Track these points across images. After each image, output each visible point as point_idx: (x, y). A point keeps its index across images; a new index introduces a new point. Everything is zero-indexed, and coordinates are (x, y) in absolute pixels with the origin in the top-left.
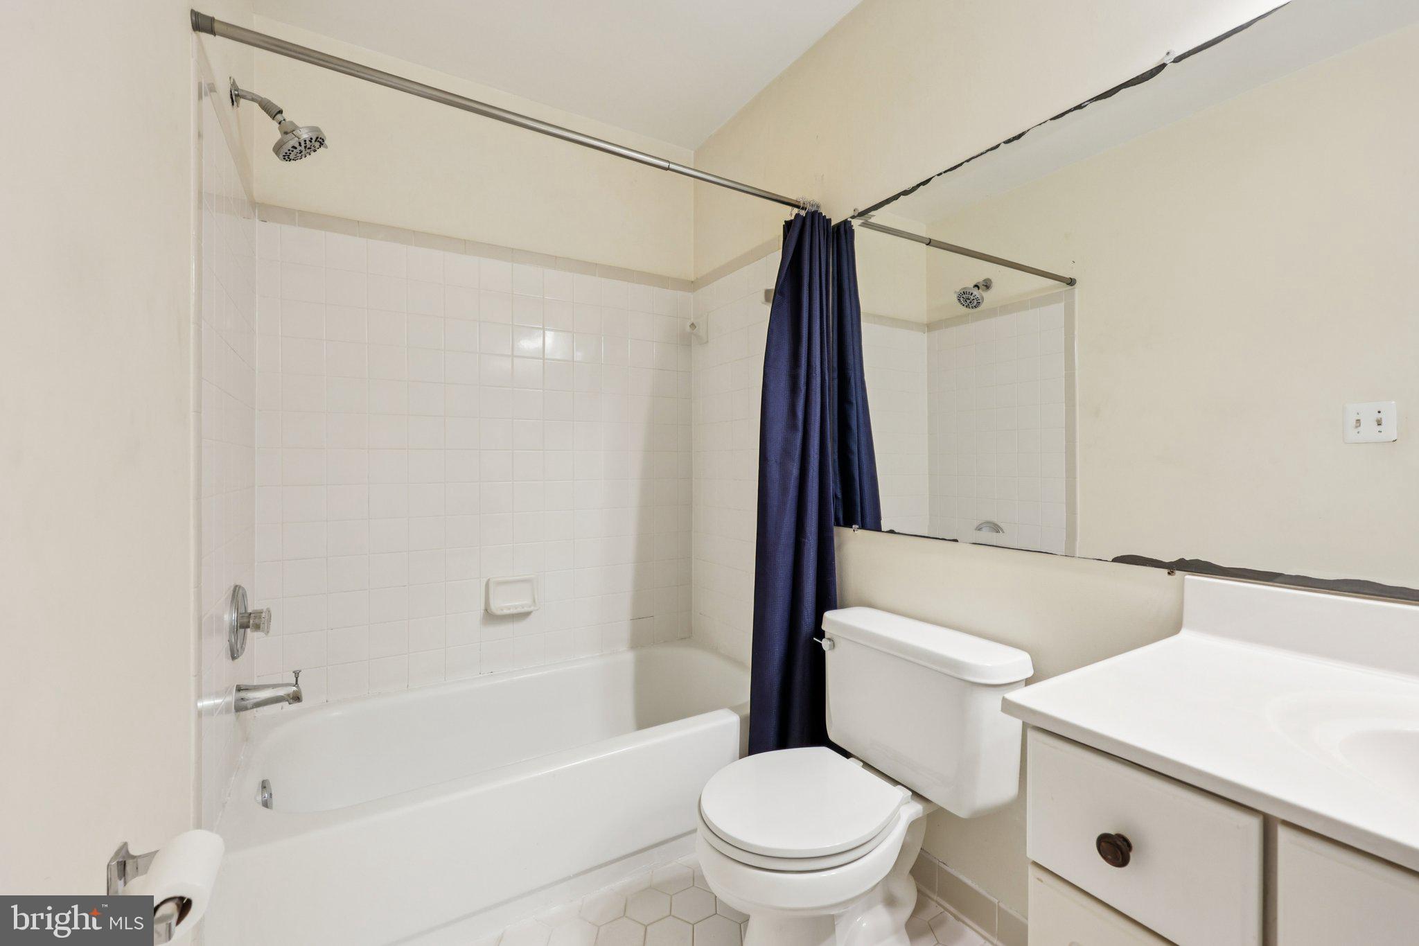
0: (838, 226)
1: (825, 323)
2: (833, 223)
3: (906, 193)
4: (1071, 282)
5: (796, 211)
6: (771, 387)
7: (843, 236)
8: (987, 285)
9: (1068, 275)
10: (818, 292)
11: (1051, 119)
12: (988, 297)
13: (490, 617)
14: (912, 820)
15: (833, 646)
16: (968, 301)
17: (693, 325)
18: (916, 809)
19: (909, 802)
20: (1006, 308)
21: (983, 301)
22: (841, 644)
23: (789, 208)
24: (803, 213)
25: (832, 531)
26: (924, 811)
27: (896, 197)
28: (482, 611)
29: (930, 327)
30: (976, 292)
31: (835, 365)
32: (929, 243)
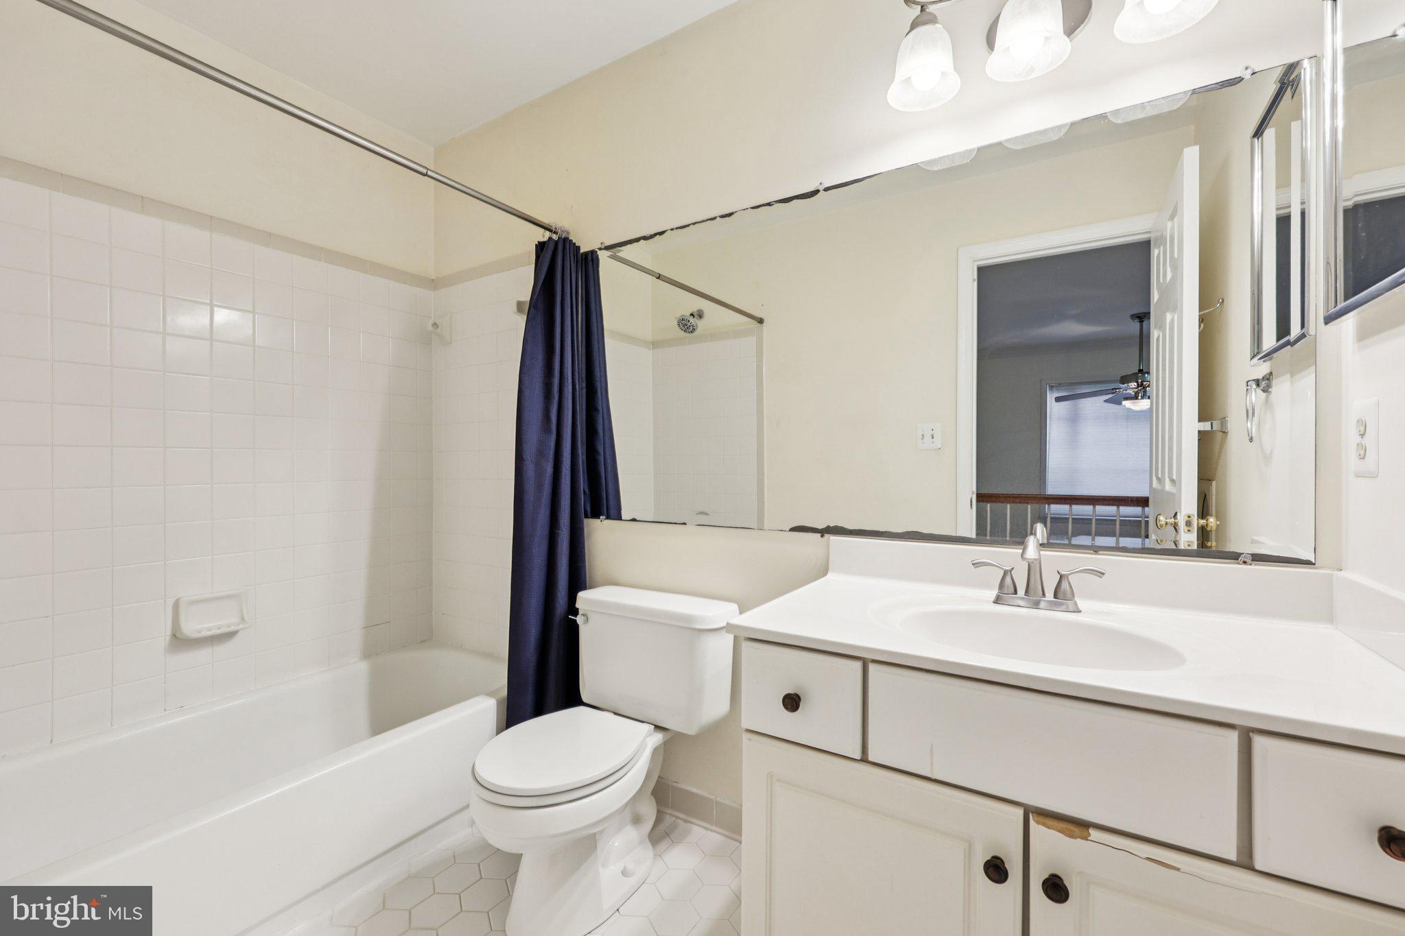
0: (586, 254)
1: (575, 339)
2: (582, 251)
3: (645, 238)
4: (761, 321)
5: (548, 234)
6: (527, 393)
7: (590, 263)
8: (700, 315)
9: (758, 315)
10: (569, 310)
11: (751, 208)
12: (701, 325)
13: (179, 641)
14: (654, 747)
15: (587, 620)
16: (686, 327)
17: (435, 325)
18: (658, 737)
19: (651, 734)
20: (714, 336)
21: (697, 327)
22: (592, 617)
23: (542, 230)
24: (555, 237)
25: (582, 523)
26: (663, 739)
27: (637, 240)
28: (168, 638)
29: (655, 345)
30: (692, 320)
31: (584, 376)
32: (659, 277)
